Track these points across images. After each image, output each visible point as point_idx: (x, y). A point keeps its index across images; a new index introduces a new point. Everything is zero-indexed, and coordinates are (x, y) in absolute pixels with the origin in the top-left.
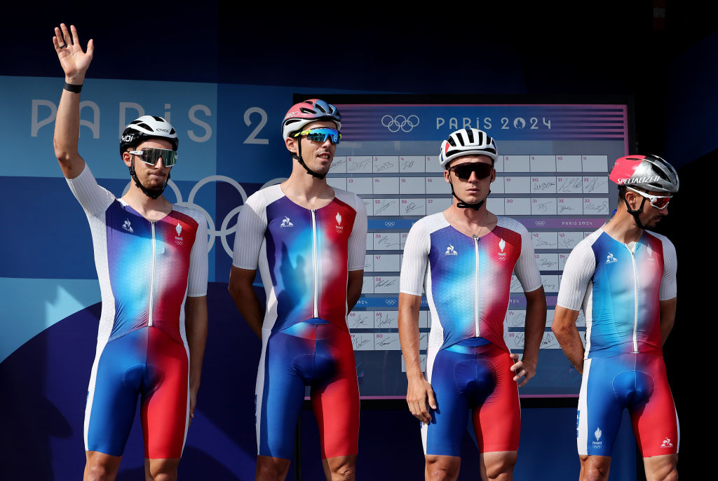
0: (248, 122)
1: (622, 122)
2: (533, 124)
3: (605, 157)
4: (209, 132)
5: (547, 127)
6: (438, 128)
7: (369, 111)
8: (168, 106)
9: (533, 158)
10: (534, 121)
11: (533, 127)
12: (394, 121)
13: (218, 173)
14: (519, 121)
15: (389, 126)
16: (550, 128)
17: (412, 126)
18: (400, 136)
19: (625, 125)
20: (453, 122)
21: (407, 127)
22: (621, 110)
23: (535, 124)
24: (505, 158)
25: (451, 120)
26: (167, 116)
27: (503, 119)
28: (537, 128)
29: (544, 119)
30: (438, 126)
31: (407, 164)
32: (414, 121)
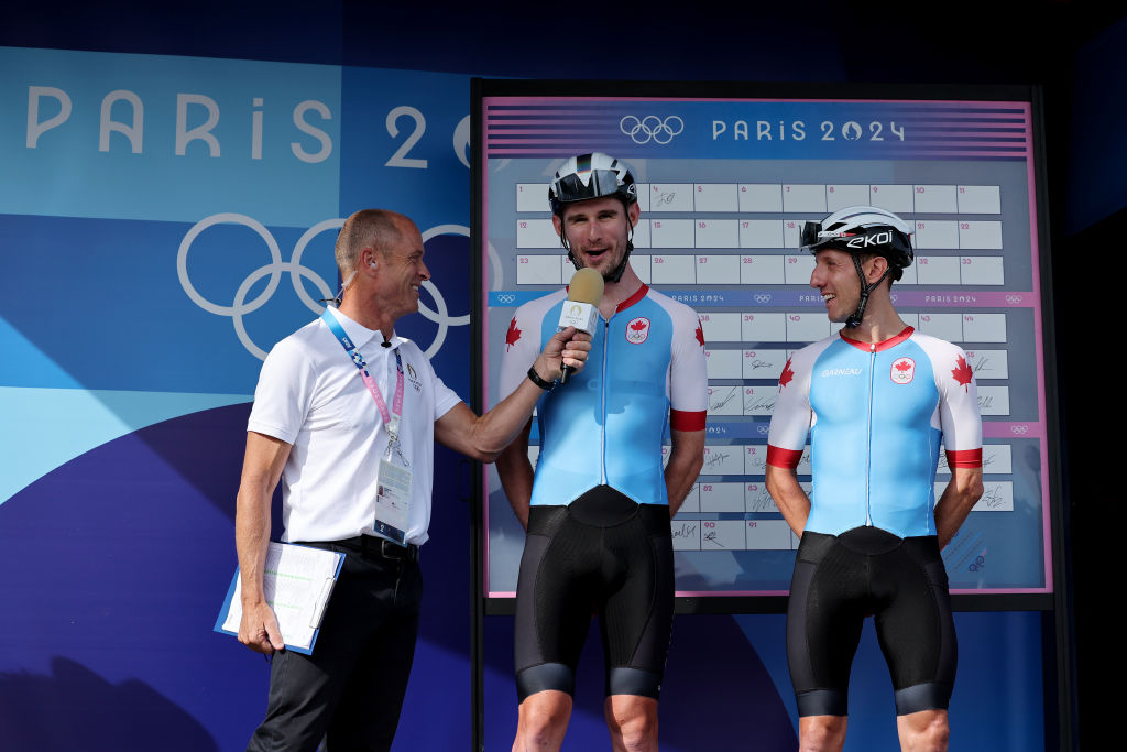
0: (393, 131)
1: (1023, 130)
2: (874, 133)
3: (996, 189)
4: (328, 146)
5: (899, 138)
6: (715, 138)
7: (599, 108)
8: (258, 102)
9: (876, 190)
10: (876, 128)
11: (874, 138)
12: (641, 125)
13: (342, 215)
14: (851, 128)
15: (632, 134)
16: (902, 139)
17: (672, 134)
18: (651, 150)
19: (1028, 135)
20: (741, 127)
21: (663, 135)
22: (1022, 111)
23: (878, 133)
24: (828, 189)
25: (737, 124)
26: (258, 118)
27: (825, 123)
28: (881, 139)
29: (893, 124)
30: (715, 134)
31: (665, 198)
32: (674, 125)
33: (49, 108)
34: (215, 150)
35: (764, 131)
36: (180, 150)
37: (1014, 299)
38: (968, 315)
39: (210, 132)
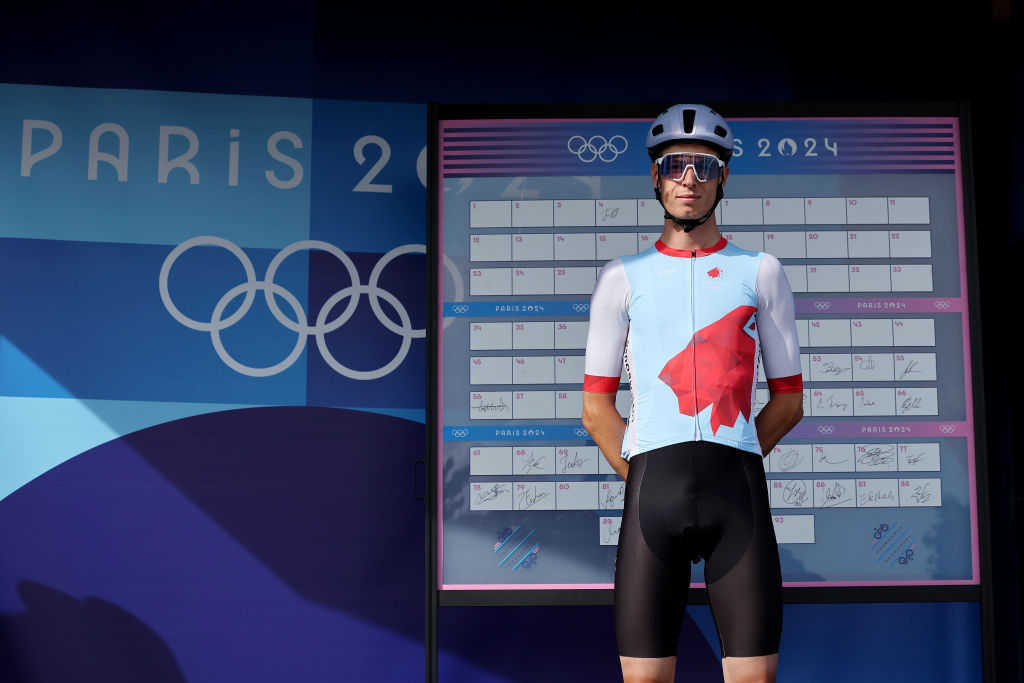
0: (360, 159)
1: (951, 144)
2: (808, 149)
4: (300, 173)
5: (832, 153)
7: (548, 129)
8: (235, 133)
9: (810, 203)
10: (810, 144)
11: (808, 154)
12: (587, 145)
13: (313, 237)
14: (786, 144)
15: (579, 153)
16: (835, 154)
18: (597, 169)
19: (956, 149)
21: (608, 154)
22: (950, 126)
23: (812, 149)
24: (765, 203)
26: (234, 147)
27: (762, 140)
28: (816, 154)
29: (826, 140)
31: (609, 213)
32: (619, 144)
33: (41, 140)
34: (195, 178)
36: (163, 178)
37: (942, 305)
38: (898, 320)
39: (190, 161)
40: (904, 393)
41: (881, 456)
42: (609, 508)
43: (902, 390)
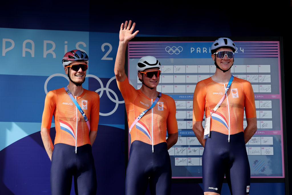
0: (103, 50)
1: (277, 49)
3: (269, 66)
5: (242, 52)
6: (191, 52)
7: (159, 44)
8: (66, 42)
9: (236, 66)
12: (171, 49)
15: (169, 52)
18: (174, 56)
19: (279, 50)
21: (177, 52)
22: (277, 44)
25: (197, 49)
26: (66, 46)
28: (237, 52)
29: (241, 48)
30: (191, 51)
31: (177, 69)
32: (180, 49)
33: (8, 45)
34: (54, 56)
35: (205, 50)
36: (45, 56)
37: (274, 96)
38: (261, 101)
39: (53, 51)
40: (263, 122)
41: (256, 140)
42: (178, 155)
43: (262, 121)
